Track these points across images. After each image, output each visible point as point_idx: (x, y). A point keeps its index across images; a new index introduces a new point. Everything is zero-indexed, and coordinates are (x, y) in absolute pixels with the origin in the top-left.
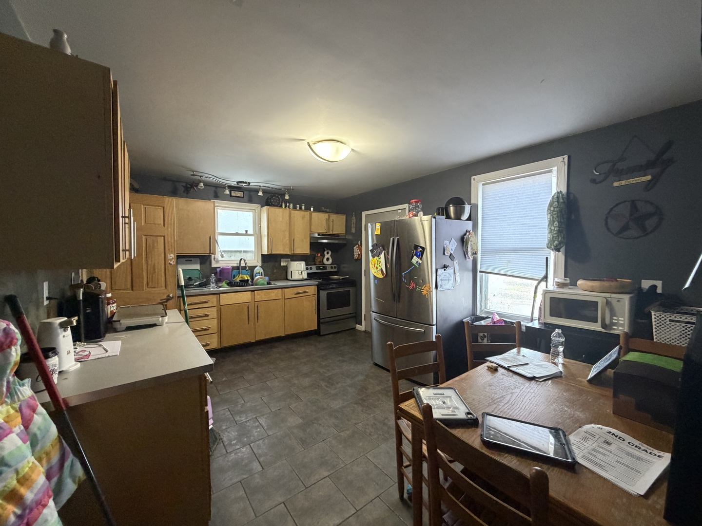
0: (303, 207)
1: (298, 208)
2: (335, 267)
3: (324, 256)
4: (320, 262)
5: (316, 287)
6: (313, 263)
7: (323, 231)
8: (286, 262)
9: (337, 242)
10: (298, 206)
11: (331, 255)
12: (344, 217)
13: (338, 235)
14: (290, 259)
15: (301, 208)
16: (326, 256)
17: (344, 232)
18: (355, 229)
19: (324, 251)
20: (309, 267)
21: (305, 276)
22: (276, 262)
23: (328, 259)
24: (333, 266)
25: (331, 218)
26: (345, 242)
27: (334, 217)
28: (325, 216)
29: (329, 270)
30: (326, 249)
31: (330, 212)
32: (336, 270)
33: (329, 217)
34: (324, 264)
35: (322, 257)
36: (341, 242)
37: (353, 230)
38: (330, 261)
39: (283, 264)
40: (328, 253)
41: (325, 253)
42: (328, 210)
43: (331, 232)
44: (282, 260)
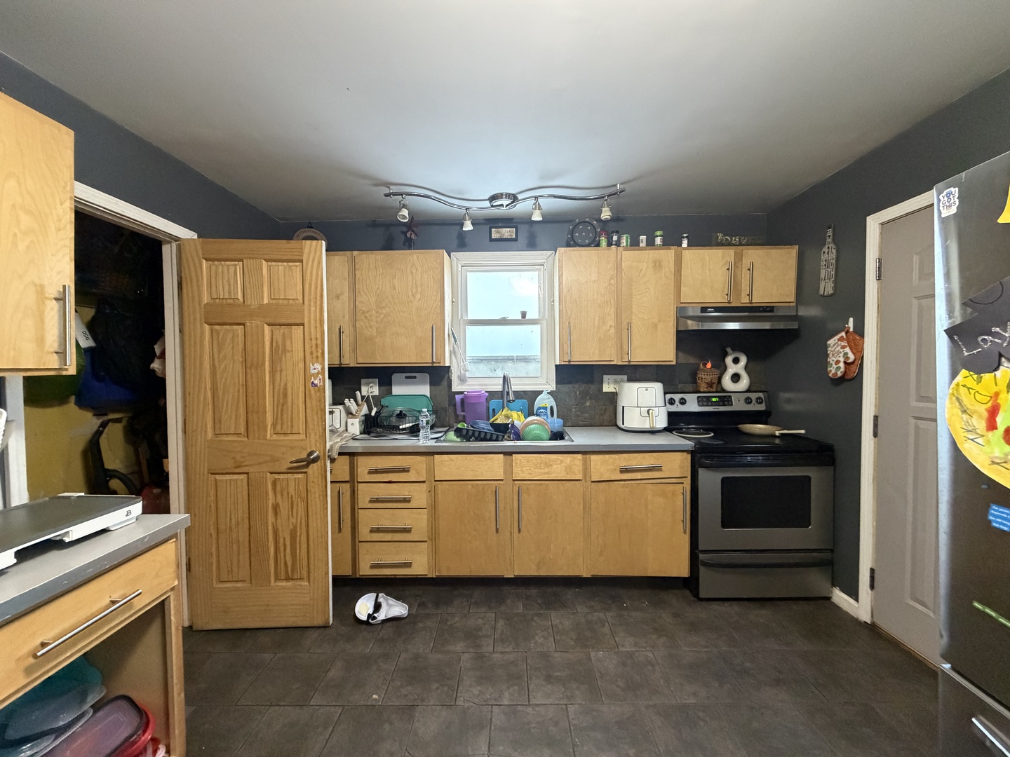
0: (658, 241)
1: (643, 244)
2: (759, 401)
3: (725, 369)
4: (710, 385)
5: (689, 456)
6: (690, 387)
7: (719, 298)
8: (616, 382)
9: (767, 326)
10: (643, 238)
11: (746, 368)
12: (793, 252)
13: (770, 309)
14: (625, 377)
15: (651, 243)
16: (732, 369)
17: (792, 298)
18: (835, 282)
19: (725, 354)
20: (677, 397)
21: (662, 422)
22: (591, 382)
23: (736, 378)
24: (753, 396)
25: (746, 262)
26: (795, 325)
27: (754, 255)
28: (727, 254)
29: (738, 405)
30: (729, 350)
31: (740, 244)
32: (762, 407)
33: (739, 258)
34: (724, 391)
35: (717, 372)
36: (781, 325)
37: (827, 287)
38: (744, 382)
39: (608, 388)
40: (736, 361)
41: (729, 360)
42: (736, 239)
43: (745, 300)
44: (606, 377)
